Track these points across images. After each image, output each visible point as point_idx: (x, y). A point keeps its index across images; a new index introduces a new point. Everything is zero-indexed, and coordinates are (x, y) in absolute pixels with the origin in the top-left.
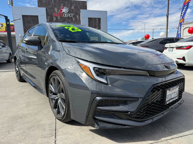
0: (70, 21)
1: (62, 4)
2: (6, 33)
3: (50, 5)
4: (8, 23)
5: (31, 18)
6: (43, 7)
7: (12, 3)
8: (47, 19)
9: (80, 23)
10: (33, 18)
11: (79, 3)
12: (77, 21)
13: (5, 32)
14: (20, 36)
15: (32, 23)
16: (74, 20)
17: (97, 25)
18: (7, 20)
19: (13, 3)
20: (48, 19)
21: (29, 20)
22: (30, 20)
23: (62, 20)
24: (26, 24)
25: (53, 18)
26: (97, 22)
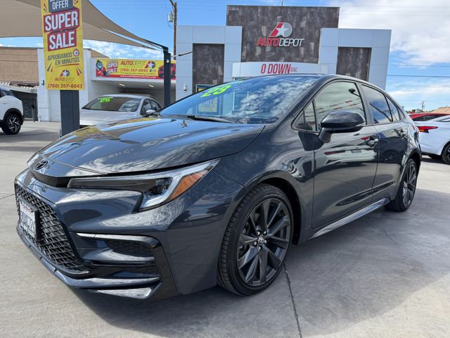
0: (293, 55)
1: (279, 17)
2: (162, 81)
3: (252, 20)
4: (168, 61)
5: (209, 50)
6: (238, 25)
7: (175, 19)
8: (242, 52)
9: (316, 60)
10: (214, 49)
11: (320, 12)
12: (311, 56)
13: (157, 78)
14: (185, 88)
15: (211, 60)
16: (302, 54)
17: (360, 64)
18: (167, 55)
19: (177, 17)
20: (245, 53)
21: (206, 53)
22: (207, 55)
23: (274, 53)
24: (199, 63)
25: (255, 50)
26: (361, 57)
